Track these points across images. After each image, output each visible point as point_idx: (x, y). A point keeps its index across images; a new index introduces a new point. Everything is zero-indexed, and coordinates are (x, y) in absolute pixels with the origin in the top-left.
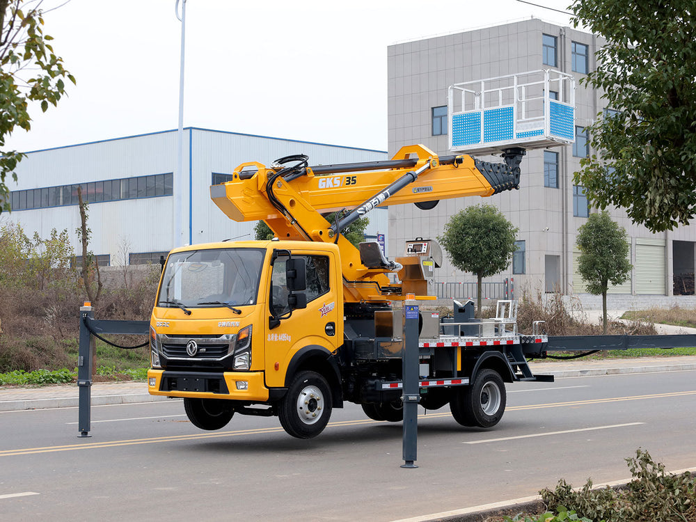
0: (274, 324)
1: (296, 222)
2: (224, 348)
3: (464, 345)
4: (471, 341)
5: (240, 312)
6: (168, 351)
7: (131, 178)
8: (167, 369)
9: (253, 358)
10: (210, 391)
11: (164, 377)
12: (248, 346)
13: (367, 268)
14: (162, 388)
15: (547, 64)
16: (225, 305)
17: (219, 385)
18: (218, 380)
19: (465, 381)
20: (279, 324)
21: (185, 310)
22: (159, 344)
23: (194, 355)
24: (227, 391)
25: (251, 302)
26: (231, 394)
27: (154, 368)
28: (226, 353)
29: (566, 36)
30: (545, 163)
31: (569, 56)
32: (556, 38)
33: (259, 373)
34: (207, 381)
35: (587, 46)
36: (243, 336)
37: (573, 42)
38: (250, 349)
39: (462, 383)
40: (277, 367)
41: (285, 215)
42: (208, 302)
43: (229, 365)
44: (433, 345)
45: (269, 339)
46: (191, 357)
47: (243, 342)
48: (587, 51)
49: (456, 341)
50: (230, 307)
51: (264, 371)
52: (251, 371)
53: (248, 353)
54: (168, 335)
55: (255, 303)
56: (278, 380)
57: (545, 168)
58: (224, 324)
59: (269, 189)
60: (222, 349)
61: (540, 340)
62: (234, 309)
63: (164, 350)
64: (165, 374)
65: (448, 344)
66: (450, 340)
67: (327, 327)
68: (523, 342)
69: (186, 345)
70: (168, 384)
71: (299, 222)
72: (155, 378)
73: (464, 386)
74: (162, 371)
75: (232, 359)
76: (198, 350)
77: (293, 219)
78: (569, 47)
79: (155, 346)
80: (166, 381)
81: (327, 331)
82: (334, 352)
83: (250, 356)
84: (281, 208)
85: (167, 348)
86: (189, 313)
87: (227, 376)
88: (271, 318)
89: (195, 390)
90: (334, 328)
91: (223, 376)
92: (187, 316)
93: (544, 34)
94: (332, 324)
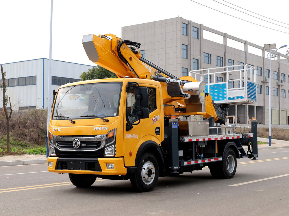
0: (129, 127)
1: (133, 70)
2: (98, 143)
3: (220, 139)
4: (222, 137)
5: (108, 121)
6: (60, 145)
7: (20, 78)
8: (60, 157)
9: (117, 149)
10: (89, 169)
11: (58, 162)
12: (113, 142)
13: (171, 97)
14: (57, 168)
15: (184, 35)
16: (98, 117)
17: (95, 166)
18: (94, 163)
19: (220, 159)
20: (131, 128)
21: (71, 121)
22: (54, 142)
23: (77, 148)
24: (100, 170)
25: (115, 114)
26: (103, 171)
27: (51, 156)
28: (99, 146)
29: (191, 24)
30: (183, 72)
31: (192, 32)
32: (187, 25)
33: (121, 159)
34: (87, 164)
35: (198, 28)
36: (111, 135)
37: (193, 27)
38: (115, 143)
39: (219, 160)
40: (131, 154)
41: (127, 66)
42: (86, 115)
43: (101, 154)
44: (207, 139)
45: (126, 137)
46: (76, 149)
47: (111, 140)
48: (198, 30)
49: (216, 137)
50: (101, 118)
51: (123, 157)
52: (116, 157)
53: (114, 146)
54: (61, 136)
55: (117, 115)
56: (131, 162)
57: (183, 75)
58: (97, 128)
59: (118, 49)
60: (96, 144)
61: (250, 136)
62: (104, 119)
63: (58, 145)
64: (59, 160)
65: (213, 139)
66: (214, 136)
67: (156, 130)
68: (244, 137)
69: (72, 142)
70: (60, 166)
71: (135, 70)
72: (52, 162)
73: (220, 162)
74: (56, 158)
75: (103, 150)
76: (81, 145)
77: (132, 68)
78: (192, 28)
79: (52, 143)
80: (60, 163)
81: (156, 132)
82: (160, 145)
83: (115, 148)
84: (125, 61)
85: (60, 144)
86: (74, 122)
87: (101, 160)
88: (127, 124)
89: (79, 169)
90: (160, 130)
91: (98, 160)
92: (72, 124)
93: (183, 23)
94: (158, 128)
